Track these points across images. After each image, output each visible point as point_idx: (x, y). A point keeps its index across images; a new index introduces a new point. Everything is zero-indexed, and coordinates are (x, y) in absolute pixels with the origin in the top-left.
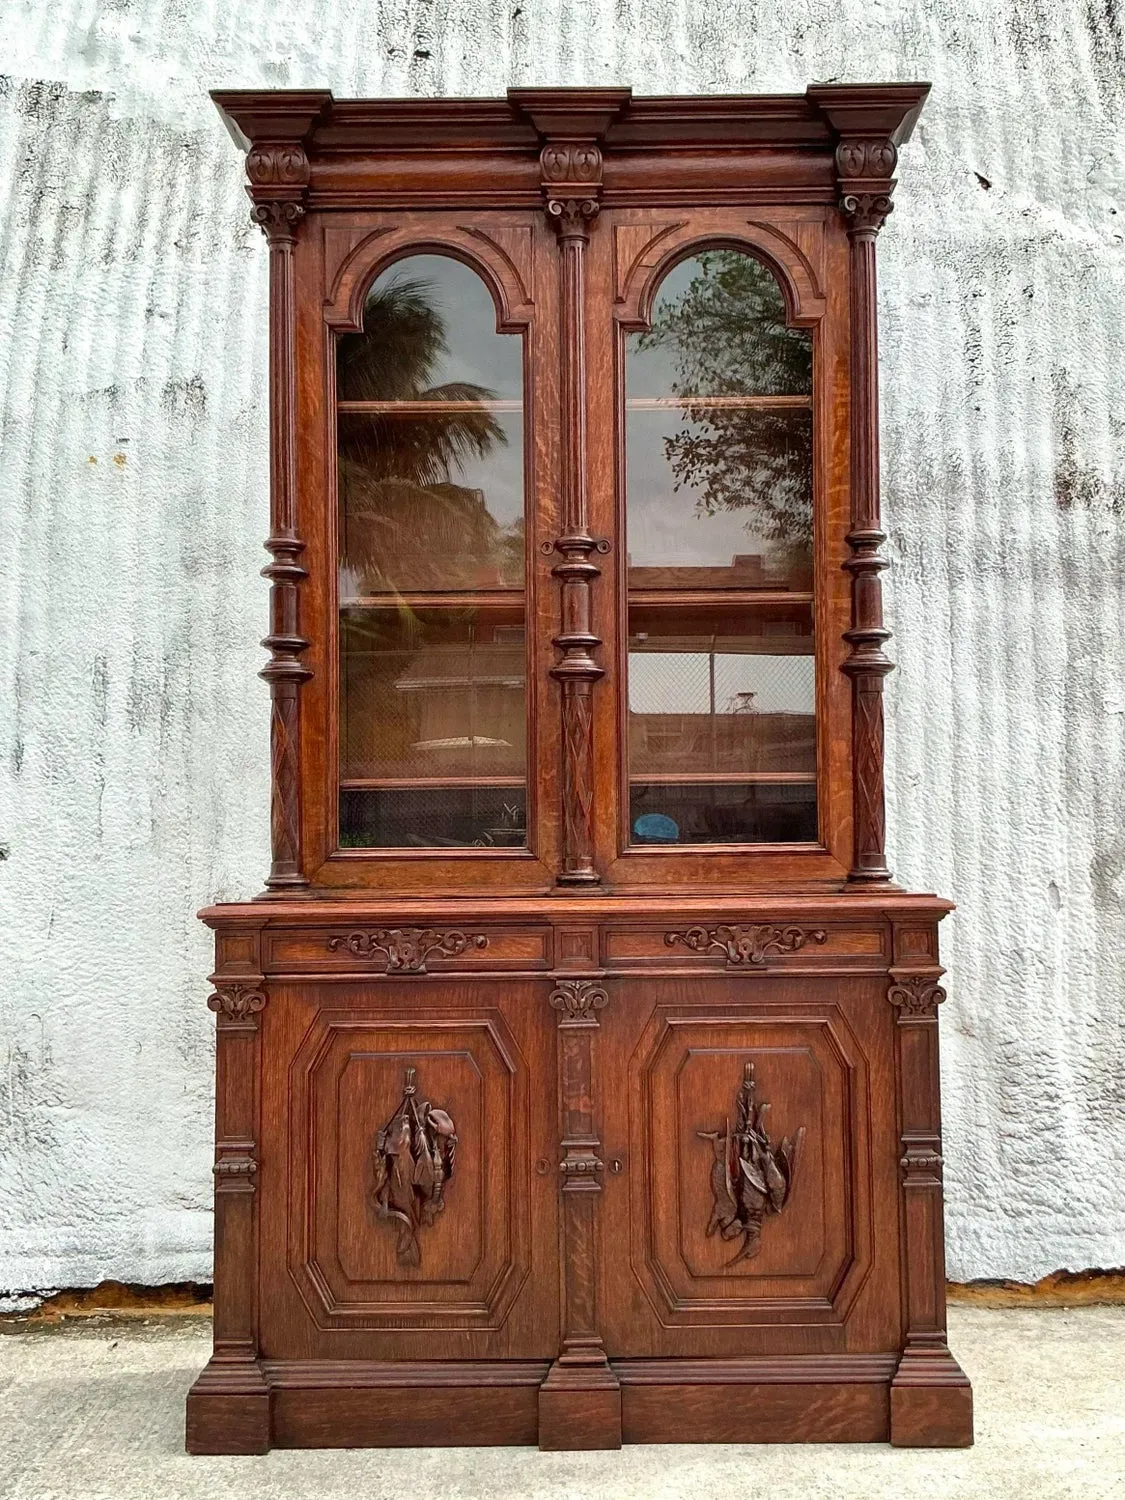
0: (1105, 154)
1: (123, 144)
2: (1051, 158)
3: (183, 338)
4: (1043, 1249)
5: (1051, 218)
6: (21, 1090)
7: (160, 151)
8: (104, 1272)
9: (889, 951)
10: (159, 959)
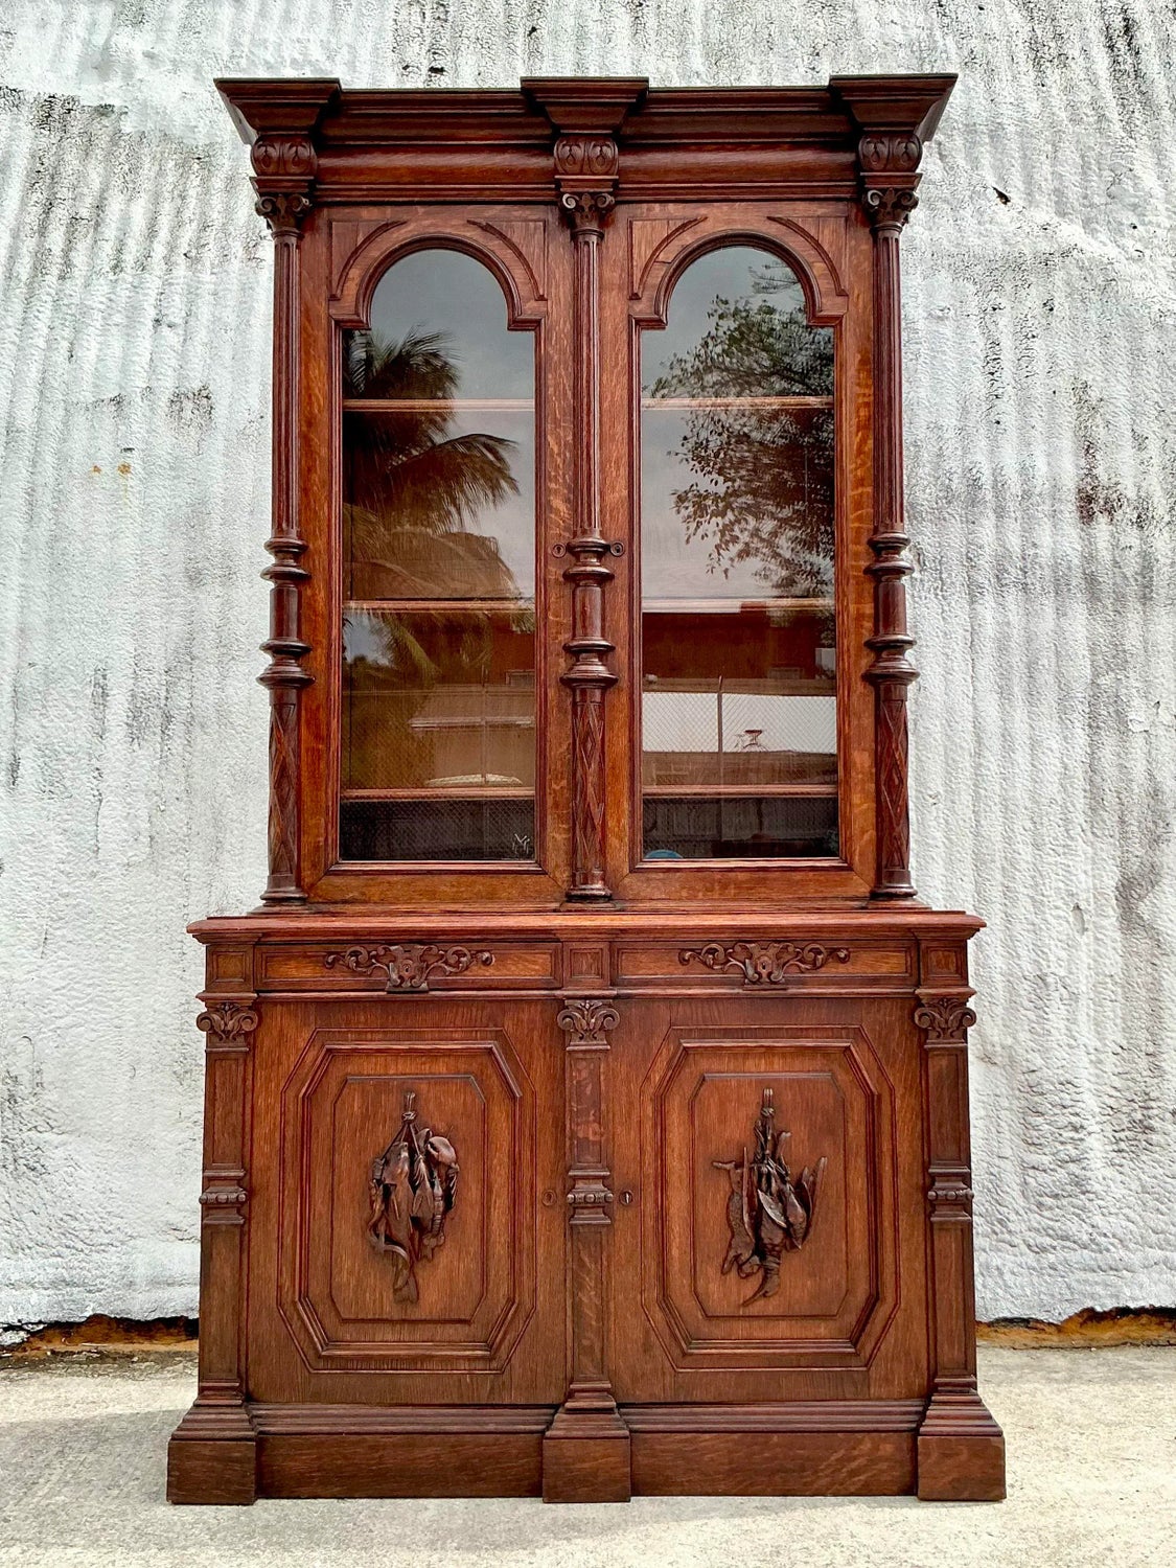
0: (1124, 170)
1: (134, 156)
2: (1072, 176)
3: (190, 348)
4: (1069, 1287)
5: (1071, 232)
6: (10, 1115)
7: (171, 164)
8: (92, 1305)
9: (915, 972)
10: (155, 980)
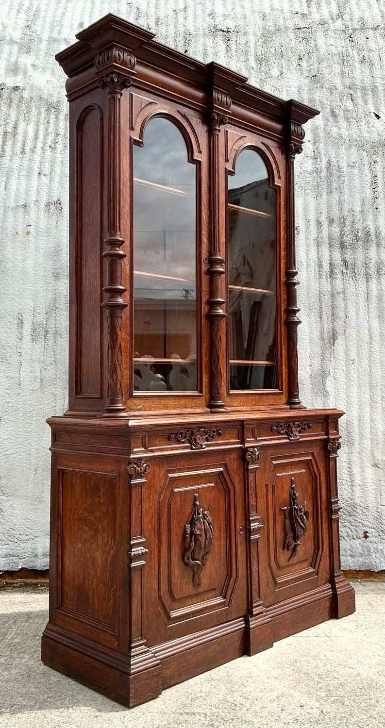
1: (28, 107)
3: (53, 184)
7: (43, 109)
8: (21, 564)
9: (326, 430)
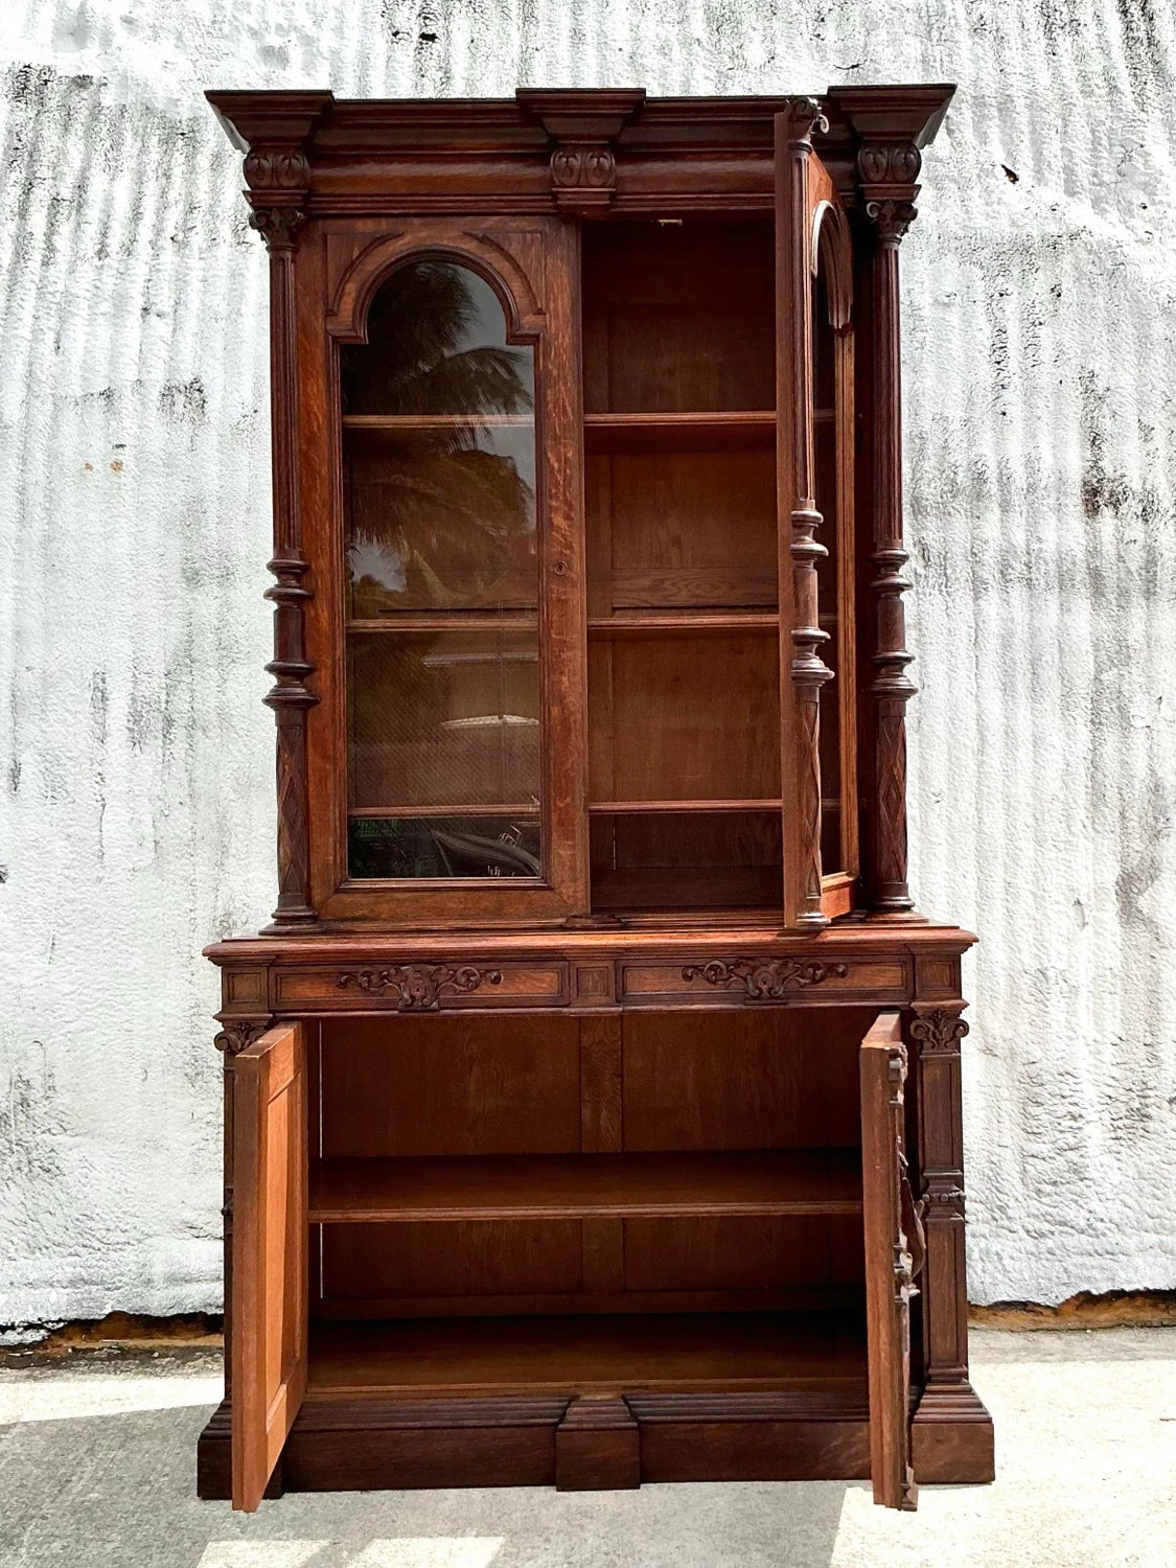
0: (1135, 146)
1: (115, 131)
2: (1082, 153)
3: (180, 339)
4: (1066, 1271)
5: (1079, 213)
6: (24, 1119)
7: (155, 140)
8: (111, 1303)
9: (910, 985)
10: (164, 983)
